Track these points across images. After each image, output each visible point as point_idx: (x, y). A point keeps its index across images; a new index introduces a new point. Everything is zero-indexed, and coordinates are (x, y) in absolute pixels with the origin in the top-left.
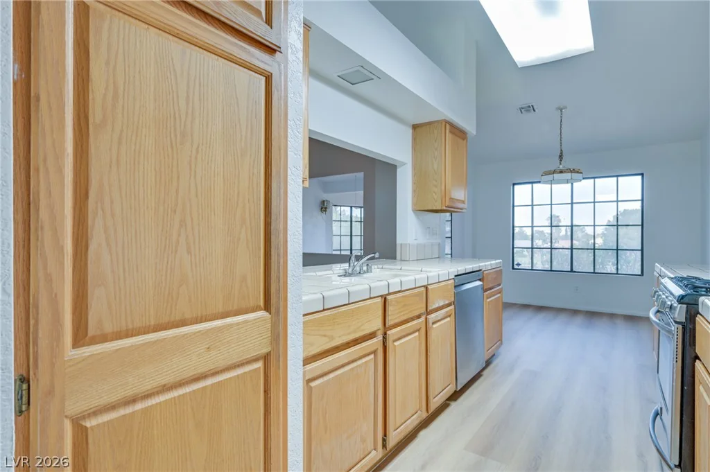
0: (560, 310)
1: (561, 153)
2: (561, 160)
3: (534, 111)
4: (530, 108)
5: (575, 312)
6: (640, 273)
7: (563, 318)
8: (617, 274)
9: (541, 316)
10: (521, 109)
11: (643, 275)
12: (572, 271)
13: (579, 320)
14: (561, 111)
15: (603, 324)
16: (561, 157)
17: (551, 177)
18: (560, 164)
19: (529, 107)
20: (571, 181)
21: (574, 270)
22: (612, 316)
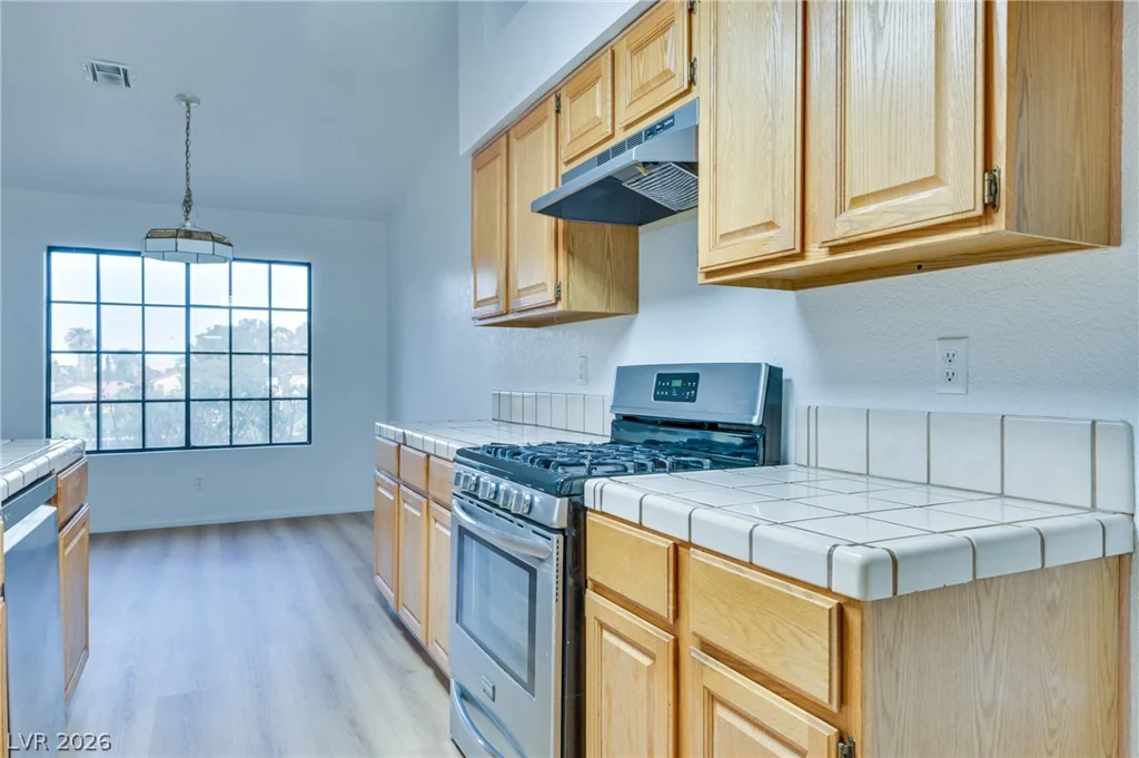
0: (168, 533)
1: (189, 195)
2: (187, 212)
3: (127, 84)
4: (118, 75)
5: (199, 531)
6: (306, 440)
7: (180, 547)
8: (271, 444)
9: (135, 554)
10: (94, 70)
11: (310, 443)
12: (188, 446)
13: (214, 545)
14: (188, 105)
15: (256, 543)
16: (187, 204)
17: (169, 244)
18: (187, 219)
19: (118, 70)
20: (189, 260)
21: (193, 443)
22: (266, 524)
